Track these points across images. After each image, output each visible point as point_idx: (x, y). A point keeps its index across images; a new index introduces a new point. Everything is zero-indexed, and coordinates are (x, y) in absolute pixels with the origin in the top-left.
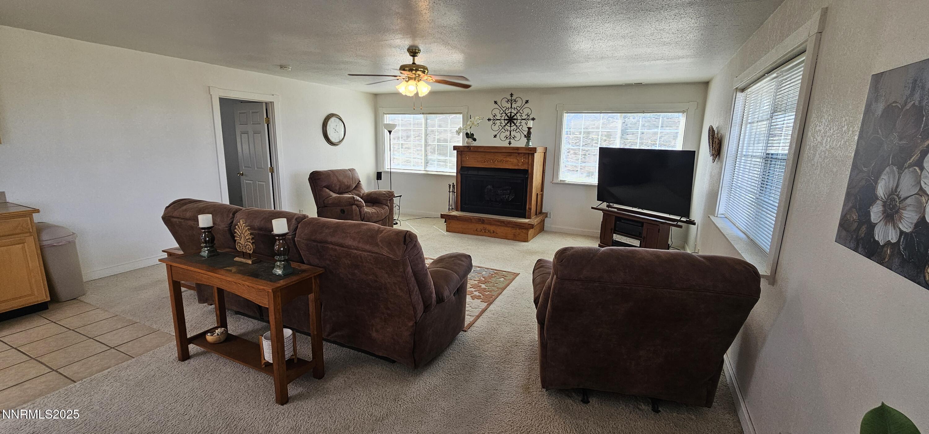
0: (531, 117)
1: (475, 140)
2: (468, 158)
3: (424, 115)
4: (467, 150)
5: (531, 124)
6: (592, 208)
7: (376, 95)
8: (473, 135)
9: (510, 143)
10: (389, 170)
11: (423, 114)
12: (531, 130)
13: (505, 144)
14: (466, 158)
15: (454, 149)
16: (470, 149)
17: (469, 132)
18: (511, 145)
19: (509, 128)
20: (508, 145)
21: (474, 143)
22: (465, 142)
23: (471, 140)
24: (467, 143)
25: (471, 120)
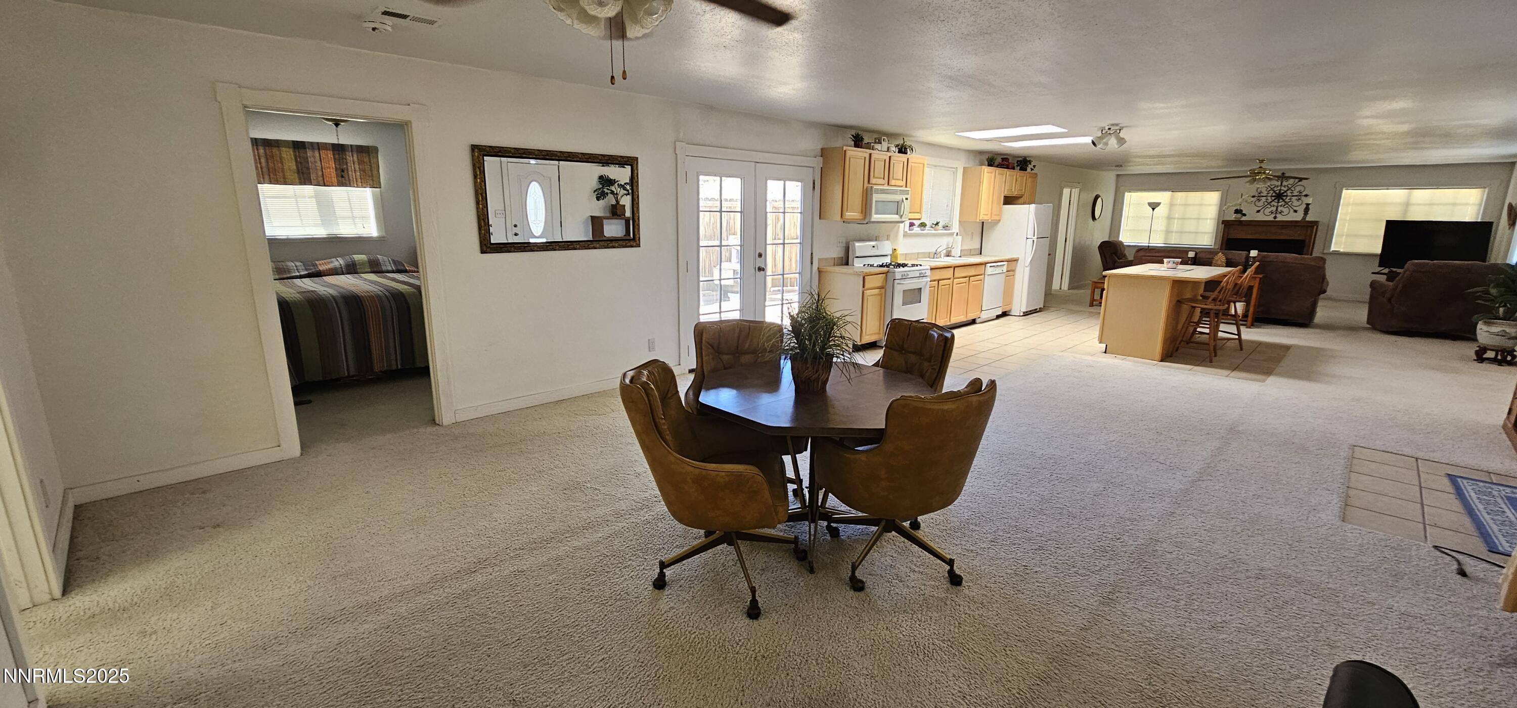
0: (1304, 194)
1: (1245, 215)
4: (1237, 224)
5: (1309, 200)
6: (1373, 273)
8: (1242, 211)
9: (1275, 217)
10: (1147, 245)
12: (1310, 206)
13: (1271, 218)
14: (1235, 231)
15: (1222, 224)
16: (1242, 223)
17: (1239, 208)
18: (1277, 220)
19: (1276, 204)
20: (1273, 219)
21: (1244, 218)
22: (1233, 217)
23: (1239, 215)
24: (1235, 218)
25: (1243, 197)
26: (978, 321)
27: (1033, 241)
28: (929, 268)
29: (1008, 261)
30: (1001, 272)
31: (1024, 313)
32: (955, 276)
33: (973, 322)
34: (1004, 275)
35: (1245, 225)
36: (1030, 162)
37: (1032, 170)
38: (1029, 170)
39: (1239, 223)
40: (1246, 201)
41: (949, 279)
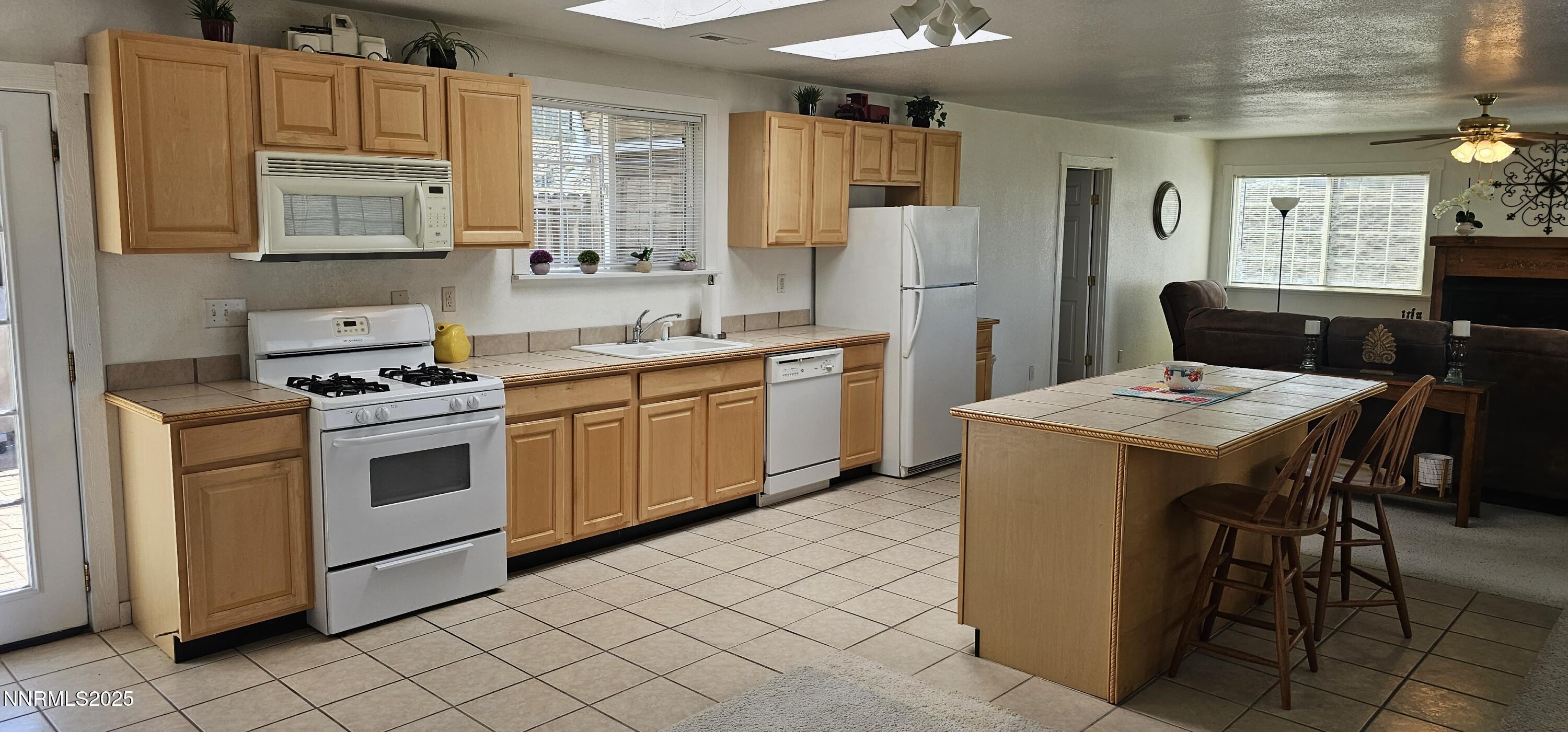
1: (1479, 225)
2: (1462, 260)
3: (1330, 178)
4: (1467, 244)
7: (1218, 143)
8: (1472, 215)
9: (1550, 229)
10: (1277, 287)
11: (1329, 175)
13: (1538, 232)
14: (1459, 260)
15: (1432, 243)
16: (1473, 242)
17: (1465, 210)
20: (1543, 235)
21: (1477, 232)
22: (1454, 229)
23: (1468, 226)
24: (1459, 231)
25: (1471, 187)
26: (761, 501)
27: (917, 293)
28: (499, 382)
29: (846, 345)
30: (826, 372)
31: (910, 469)
32: (645, 394)
33: (747, 504)
34: (837, 383)
35: (1479, 247)
36: (935, 105)
37: (941, 124)
38: (933, 124)
39: (1467, 242)
40: (1479, 195)
41: (624, 404)
